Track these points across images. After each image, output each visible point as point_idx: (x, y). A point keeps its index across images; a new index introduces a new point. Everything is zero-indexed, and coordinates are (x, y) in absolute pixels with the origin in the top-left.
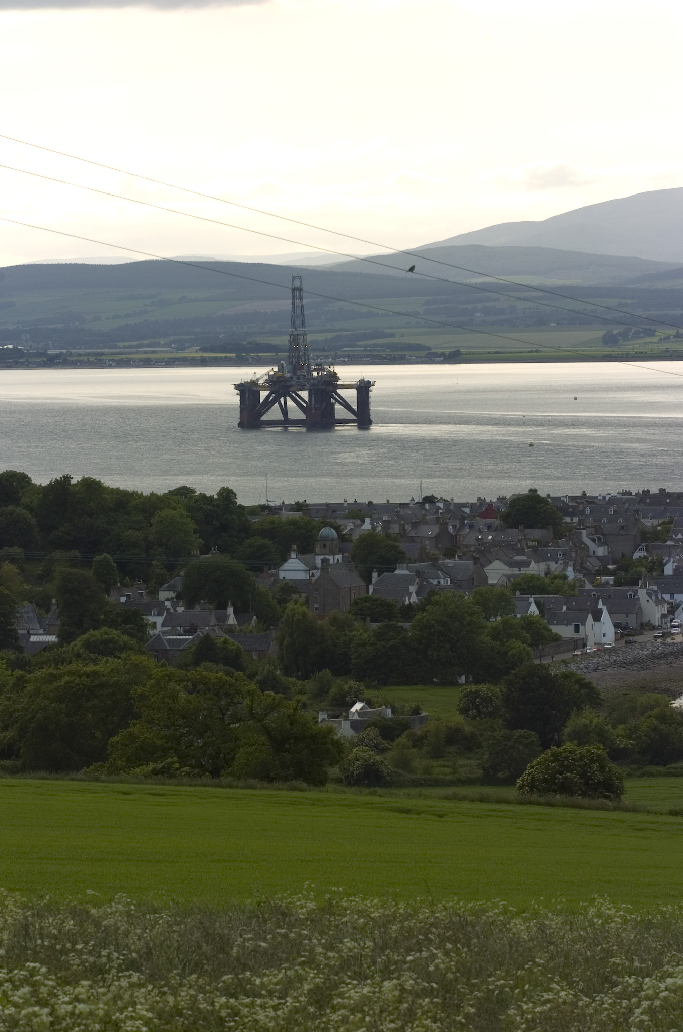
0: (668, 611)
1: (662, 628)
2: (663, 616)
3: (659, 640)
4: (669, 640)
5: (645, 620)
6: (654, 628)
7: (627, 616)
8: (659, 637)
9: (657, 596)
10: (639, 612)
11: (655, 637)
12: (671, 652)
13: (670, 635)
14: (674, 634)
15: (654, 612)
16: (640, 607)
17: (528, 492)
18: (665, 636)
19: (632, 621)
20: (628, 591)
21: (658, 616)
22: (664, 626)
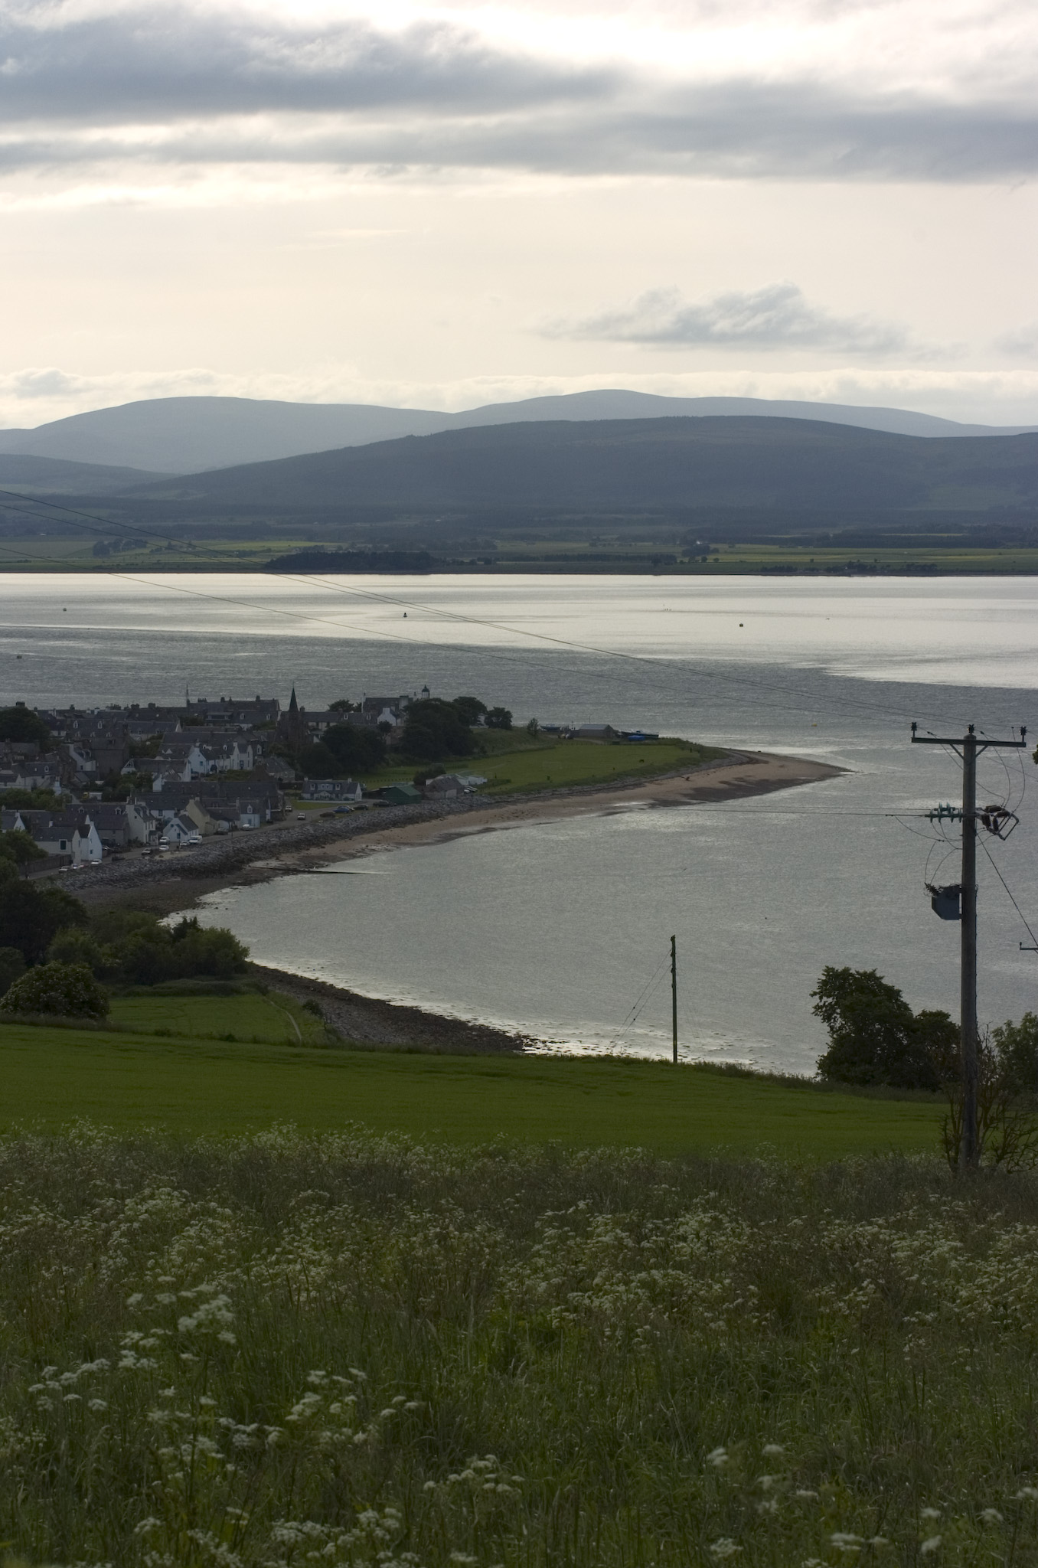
0: (157, 828)
1: (150, 845)
2: (151, 833)
3: (147, 858)
4: (157, 858)
5: (133, 837)
6: (142, 845)
7: (114, 833)
8: (147, 854)
9: (145, 813)
10: (127, 829)
11: (143, 854)
12: (159, 870)
13: (158, 852)
14: (162, 851)
15: (142, 829)
16: (128, 824)
17: (15, 705)
18: (153, 853)
19: (119, 838)
20: (116, 806)
21: (146, 832)
22: (151, 843)
